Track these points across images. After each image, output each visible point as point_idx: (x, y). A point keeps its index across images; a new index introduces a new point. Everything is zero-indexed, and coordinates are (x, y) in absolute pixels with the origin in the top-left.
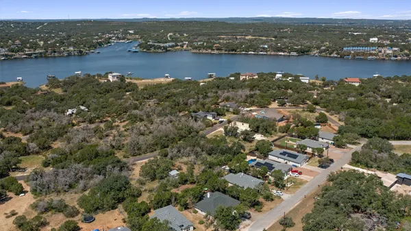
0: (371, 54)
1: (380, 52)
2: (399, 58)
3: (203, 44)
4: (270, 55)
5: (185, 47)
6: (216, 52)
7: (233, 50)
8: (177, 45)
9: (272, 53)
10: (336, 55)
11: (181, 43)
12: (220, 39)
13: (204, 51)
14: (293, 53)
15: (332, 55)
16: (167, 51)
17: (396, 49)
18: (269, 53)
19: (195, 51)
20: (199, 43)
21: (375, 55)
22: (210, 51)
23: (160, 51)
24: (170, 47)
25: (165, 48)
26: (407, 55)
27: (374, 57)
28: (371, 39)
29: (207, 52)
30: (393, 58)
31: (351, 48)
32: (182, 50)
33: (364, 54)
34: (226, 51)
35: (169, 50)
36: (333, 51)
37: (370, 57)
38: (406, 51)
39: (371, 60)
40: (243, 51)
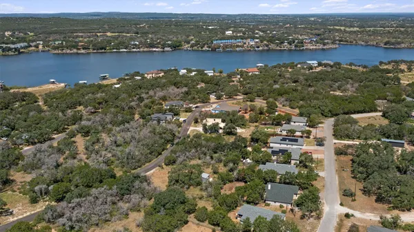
0: (238, 46)
1: (245, 43)
2: (261, 48)
3: (62, 43)
4: (144, 51)
5: (41, 47)
6: (83, 51)
7: (102, 49)
8: (31, 46)
9: (146, 49)
10: (207, 49)
11: (34, 44)
12: (77, 37)
13: (68, 51)
14: (166, 49)
15: (204, 49)
16: (20, 53)
17: (257, 40)
18: (142, 50)
19: (56, 52)
20: (57, 43)
21: (241, 46)
22: (75, 51)
23: (10, 53)
24: (22, 48)
25: (16, 49)
26: (267, 46)
27: (241, 48)
28: (227, 32)
29: (72, 52)
30: (256, 49)
31: (220, 42)
32: (38, 51)
33: (231, 46)
34: (94, 50)
35: (22, 52)
36: (204, 44)
37: (238, 49)
38: (265, 42)
39: (240, 51)
40: (114, 49)
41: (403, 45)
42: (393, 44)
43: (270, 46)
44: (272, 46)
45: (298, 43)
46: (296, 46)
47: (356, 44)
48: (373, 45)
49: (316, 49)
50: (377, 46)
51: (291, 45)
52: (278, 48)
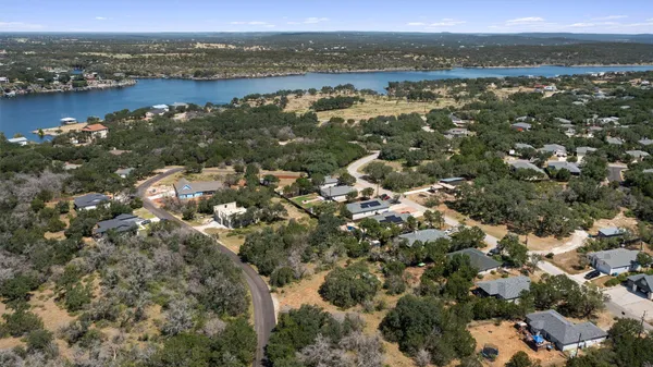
26: (24, 87)
38: (19, 82)
41: (218, 76)
42: (205, 75)
43: (29, 88)
44: (33, 87)
45: (76, 79)
46: (74, 86)
47: (154, 78)
48: (179, 78)
49: (106, 88)
50: (184, 78)
51: (65, 83)
52: (45, 90)
